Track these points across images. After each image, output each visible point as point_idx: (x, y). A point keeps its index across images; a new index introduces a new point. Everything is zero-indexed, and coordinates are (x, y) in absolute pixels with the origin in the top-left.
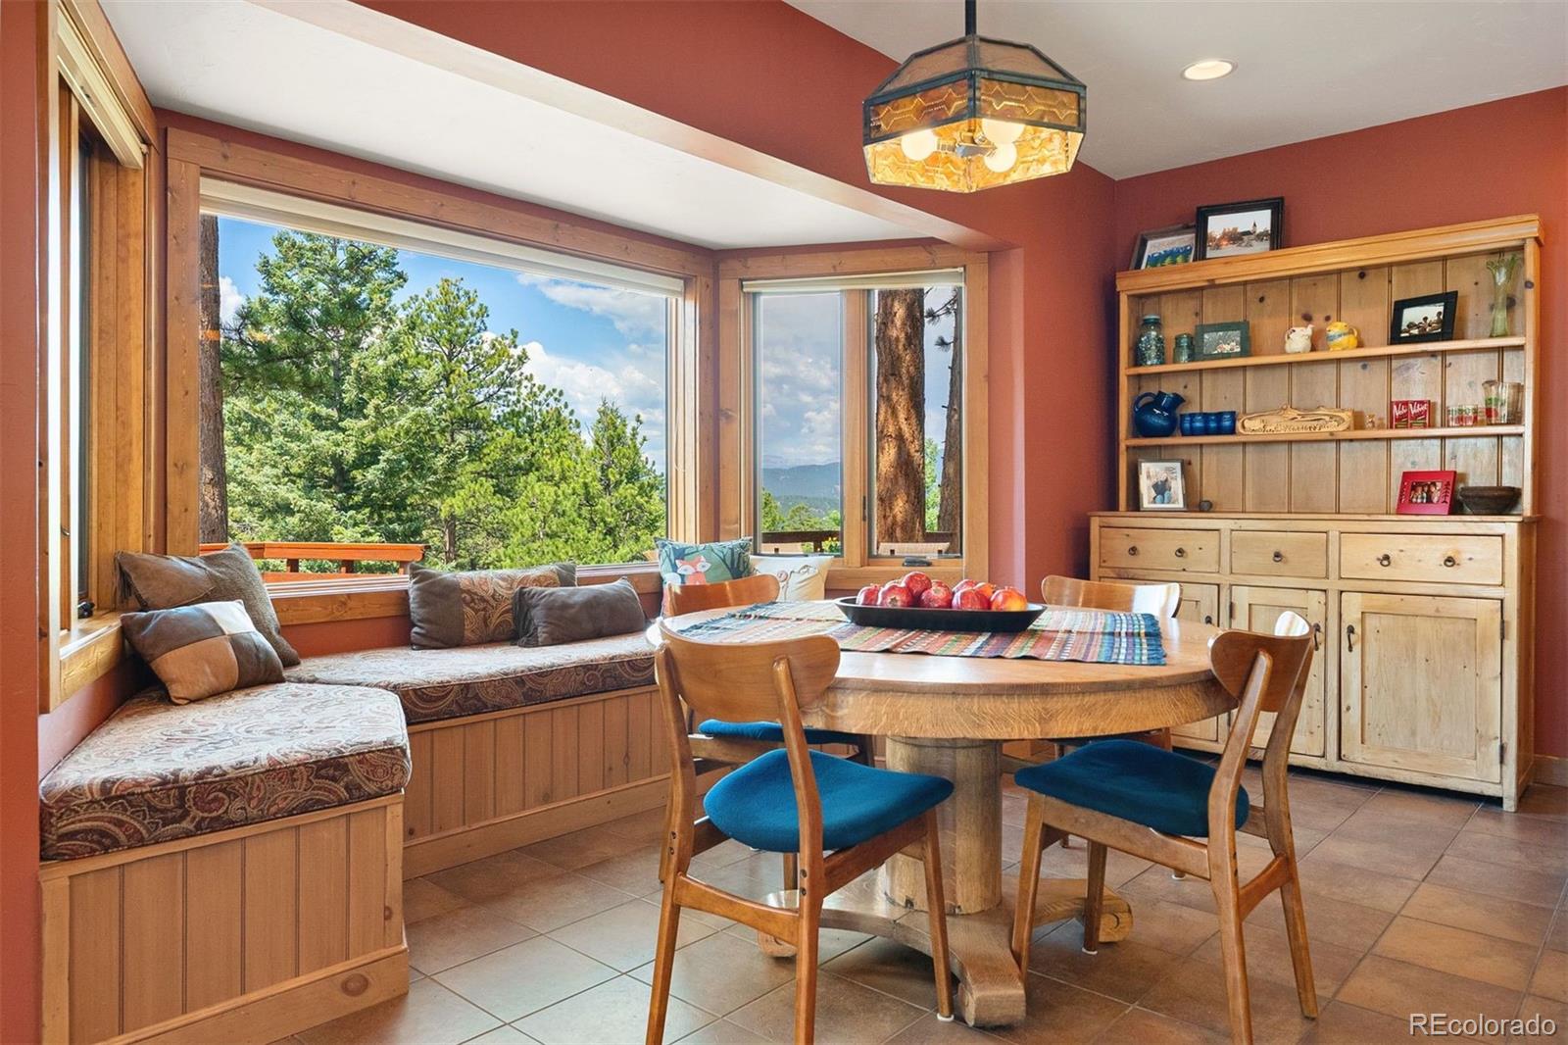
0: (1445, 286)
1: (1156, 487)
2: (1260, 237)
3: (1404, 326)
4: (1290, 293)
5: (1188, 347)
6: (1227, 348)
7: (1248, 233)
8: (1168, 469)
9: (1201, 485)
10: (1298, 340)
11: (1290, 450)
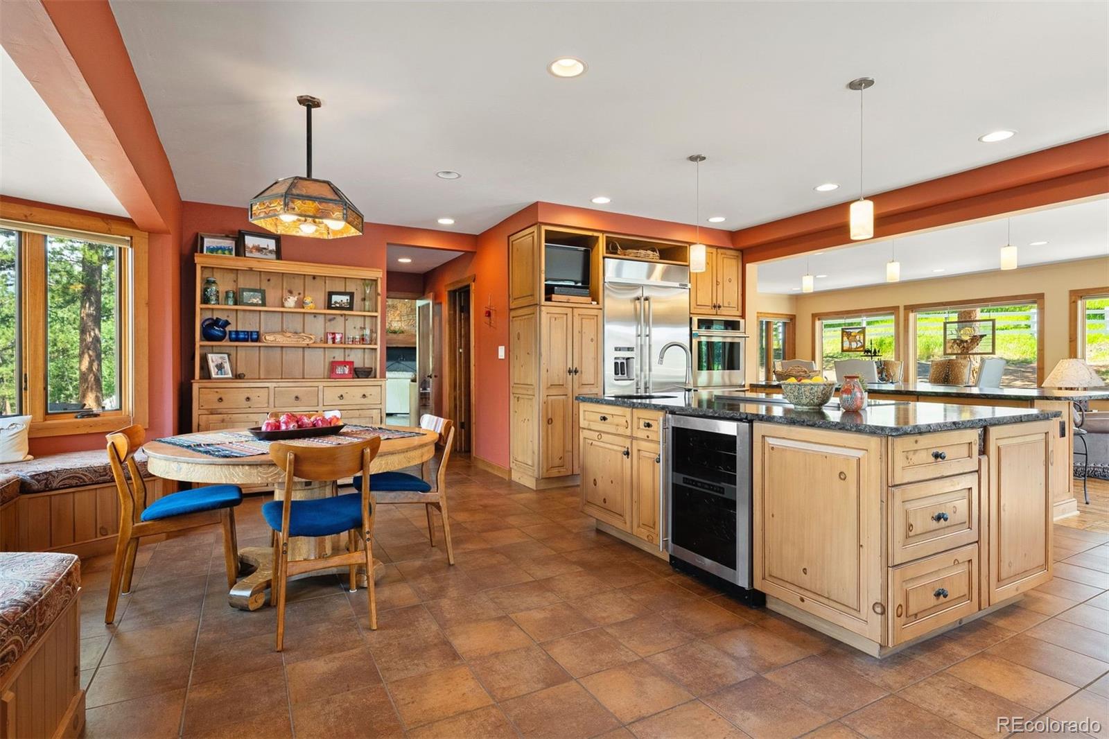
0: (345, 289)
1: (217, 366)
2: (271, 252)
3: (333, 302)
4: (283, 279)
5: (233, 297)
6: (255, 301)
7: (265, 249)
8: (221, 358)
9: (236, 365)
10: (291, 302)
11: (282, 351)
